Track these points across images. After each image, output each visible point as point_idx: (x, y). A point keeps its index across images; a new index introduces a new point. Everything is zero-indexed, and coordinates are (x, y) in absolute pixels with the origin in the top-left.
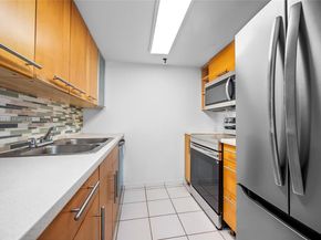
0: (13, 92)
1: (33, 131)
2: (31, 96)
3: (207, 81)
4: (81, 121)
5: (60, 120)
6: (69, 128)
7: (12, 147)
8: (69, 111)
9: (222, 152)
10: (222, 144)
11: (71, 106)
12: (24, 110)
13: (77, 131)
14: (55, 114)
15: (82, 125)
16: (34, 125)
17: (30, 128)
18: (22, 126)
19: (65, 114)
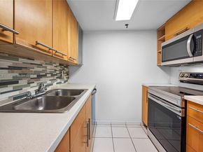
0: (14, 57)
1: (32, 85)
2: (29, 59)
3: (164, 40)
4: (68, 74)
5: (52, 75)
6: (59, 80)
7: (15, 98)
8: (59, 68)
9: (185, 108)
10: (186, 101)
11: (61, 65)
12: (24, 70)
13: (65, 82)
14: (48, 71)
15: (68, 78)
16: (32, 81)
17: (29, 83)
18: (23, 82)
19: (56, 70)
